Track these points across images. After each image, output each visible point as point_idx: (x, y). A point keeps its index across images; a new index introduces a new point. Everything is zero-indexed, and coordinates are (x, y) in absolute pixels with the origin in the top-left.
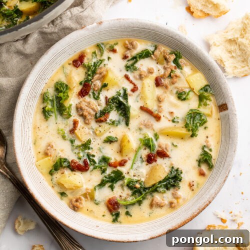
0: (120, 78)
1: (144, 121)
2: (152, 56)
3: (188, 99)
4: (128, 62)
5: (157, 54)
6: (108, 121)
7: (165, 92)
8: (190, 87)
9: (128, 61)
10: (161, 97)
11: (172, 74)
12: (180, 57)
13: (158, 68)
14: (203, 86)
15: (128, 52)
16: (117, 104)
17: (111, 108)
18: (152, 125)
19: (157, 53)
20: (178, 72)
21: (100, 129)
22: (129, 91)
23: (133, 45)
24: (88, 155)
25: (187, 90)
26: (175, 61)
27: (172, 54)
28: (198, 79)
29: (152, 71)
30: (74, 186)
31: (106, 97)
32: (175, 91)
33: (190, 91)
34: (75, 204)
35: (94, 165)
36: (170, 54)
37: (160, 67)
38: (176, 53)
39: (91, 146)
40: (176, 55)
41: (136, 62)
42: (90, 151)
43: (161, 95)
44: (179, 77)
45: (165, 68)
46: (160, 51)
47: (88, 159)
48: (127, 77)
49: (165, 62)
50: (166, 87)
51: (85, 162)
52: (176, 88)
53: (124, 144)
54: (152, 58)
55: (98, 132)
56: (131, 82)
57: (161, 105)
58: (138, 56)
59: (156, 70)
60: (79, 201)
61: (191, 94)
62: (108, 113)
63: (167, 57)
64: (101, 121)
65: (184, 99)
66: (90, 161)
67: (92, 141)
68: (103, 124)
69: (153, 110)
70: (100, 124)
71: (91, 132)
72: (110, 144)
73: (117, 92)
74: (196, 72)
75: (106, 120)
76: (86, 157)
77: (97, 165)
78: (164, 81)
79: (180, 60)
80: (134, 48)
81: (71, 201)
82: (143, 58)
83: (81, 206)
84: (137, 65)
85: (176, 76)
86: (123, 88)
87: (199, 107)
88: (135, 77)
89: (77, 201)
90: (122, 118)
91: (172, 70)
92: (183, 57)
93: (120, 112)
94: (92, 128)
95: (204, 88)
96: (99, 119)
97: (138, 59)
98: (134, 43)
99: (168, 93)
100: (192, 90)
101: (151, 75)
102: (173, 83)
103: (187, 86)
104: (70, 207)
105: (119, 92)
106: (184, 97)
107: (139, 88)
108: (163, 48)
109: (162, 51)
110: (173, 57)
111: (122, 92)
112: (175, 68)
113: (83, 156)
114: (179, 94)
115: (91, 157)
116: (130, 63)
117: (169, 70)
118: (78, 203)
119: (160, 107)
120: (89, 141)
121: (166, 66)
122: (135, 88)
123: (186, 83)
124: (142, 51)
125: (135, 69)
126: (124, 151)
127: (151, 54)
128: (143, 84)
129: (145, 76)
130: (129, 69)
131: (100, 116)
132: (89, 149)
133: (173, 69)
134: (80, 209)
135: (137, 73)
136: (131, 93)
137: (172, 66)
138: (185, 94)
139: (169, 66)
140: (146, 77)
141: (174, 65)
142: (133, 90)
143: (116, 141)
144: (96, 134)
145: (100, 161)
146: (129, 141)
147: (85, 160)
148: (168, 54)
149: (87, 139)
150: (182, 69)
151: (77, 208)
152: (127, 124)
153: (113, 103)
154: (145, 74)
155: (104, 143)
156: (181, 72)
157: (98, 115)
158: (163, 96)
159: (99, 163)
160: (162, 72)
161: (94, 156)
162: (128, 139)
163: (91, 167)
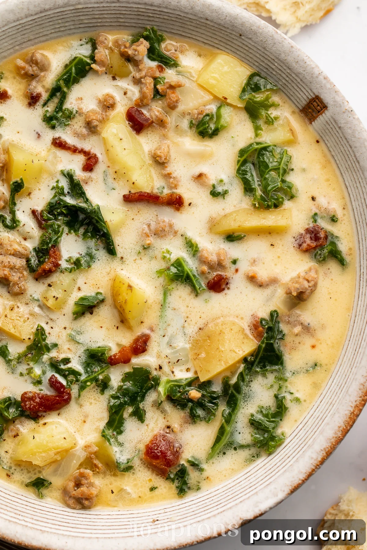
0: (44, 154)
1: (149, 226)
2: (94, 66)
3: (224, 128)
4: (46, 108)
5: (103, 58)
6: (64, 264)
7: (165, 137)
8: (216, 98)
9: (45, 104)
10: (158, 153)
11: (159, 87)
12: (160, 40)
13: (122, 88)
14: (245, 82)
15: (34, 83)
16: (65, 215)
17: (56, 232)
18: (171, 226)
19: (102, 53)
20: (170, 75)
21: (53, 292)
22: (79, 174)
23: (37, 63)
24: (54, 365)
25: (212, 108)
26: (152, 53)
27: (138, 40)
28: (226, 69)
29: (111, 102)
30: (58, 453)
31: (34, 212)
32: (185, 124)
33: (219, 108)
34: (77, 493)
35: (77, 380)
36: (133, 42)
37: (124, 84)
38: (145, 33)
39: (49, 341)
40: (147, 38)
41: (64, 97)
42: (54, 354)
43: (159, 148)
44: (180, 86)
45: (137, 82)
46: (107, 47)
47: (57, 375)
48: (59, 144)
49: (131, 67)
50: (162, 123)
51: (53, 383)
52: (183, 114)
53: (121, 299)
54: (96, 72)
55: (51, 303)
56: (75, 150)
57: (168, 170)
58: (61, 82)
59: (118, 97)
60: (84, 481)
61: (226, 113)
62: (54, 246)
63: (130, 52)
64: (47, 273)
65: (216, 133)
66: (65, 376)
67: (47, 328)
68: (55, 278)
69: (155, 191)
70: (49, 281)
71: (37, 310)
72: (91, 313)
73: (53, 188)
74: (213, 56)
75: (57, 265)
76: (50, 373)
77: (83, 377)
78: (149, 110)
79: (163, 45)
80: (43, 67)
81: (65, 492)
82: (76, 81)
83: (94, 491)
84: (71, 104)
85: (172, 87)
86: (62, 173)
87: (257, 135)
88: (77, 135)
89: (78, 485)
90: (92, 243)
91: (155, 79)
92: (165, 35)
93: (82, 231)
94: (34, 300)
95: (248, 84)
96: (40, 270)
97: (65, 89)
98: (38, 56)
99: (171, 134)
100: (223, 102)
101: (112, 114)
102: (172, 107)
103: (208, 97)
104: (69, 506)
105: (58, 187)
106: (213, 126)
107: (99, 155)
108: (110, 38)
109: (110, 45)
110: (143, 46)
111: (64, 183)
112: (161, 69)
113: (44, 373)
114: (198, 126)
115: (62, 367)
116: (51, 108)
117: (149, 81)
118: (84, 489)
119: (168, 176)
120: (40, 333)
121: (138, 76)
122: (89, 159)
123: (202, 93)
124: (66, 66)
125: (70, 116)
126: (129, 316)
127: (89, 64)
128: (104, 141)
129: (100, 121)
130: (54, 122)
131: (41, 263)
132: (48, 350)
133: (158, 74)
134: (95, 499)
135: (78, 124)
136: (87, 174)
137: (151, 68)
138: (211, 119)
139: (143, 73)
140: (103, 121)
141: (154, 64)
142: (89, 167)
143: (103, 301)
144: (48, 308)
145: (87, 365)
146: (130, 287)
147: (50, 380)
148: (128, 45)
149: (34, 330)
150: (175, 65)
151: (87, 499)
152: (111, 251)
153: (56, 219)
154: (99, 117)
155: (75, 319)
156: (179, 73)
157: (34, 261)
158: (164, 148)
159: (87, 372)
160: (135, 92)
161: (67, 361)
162: (127, 281)
163: (75, 390)
